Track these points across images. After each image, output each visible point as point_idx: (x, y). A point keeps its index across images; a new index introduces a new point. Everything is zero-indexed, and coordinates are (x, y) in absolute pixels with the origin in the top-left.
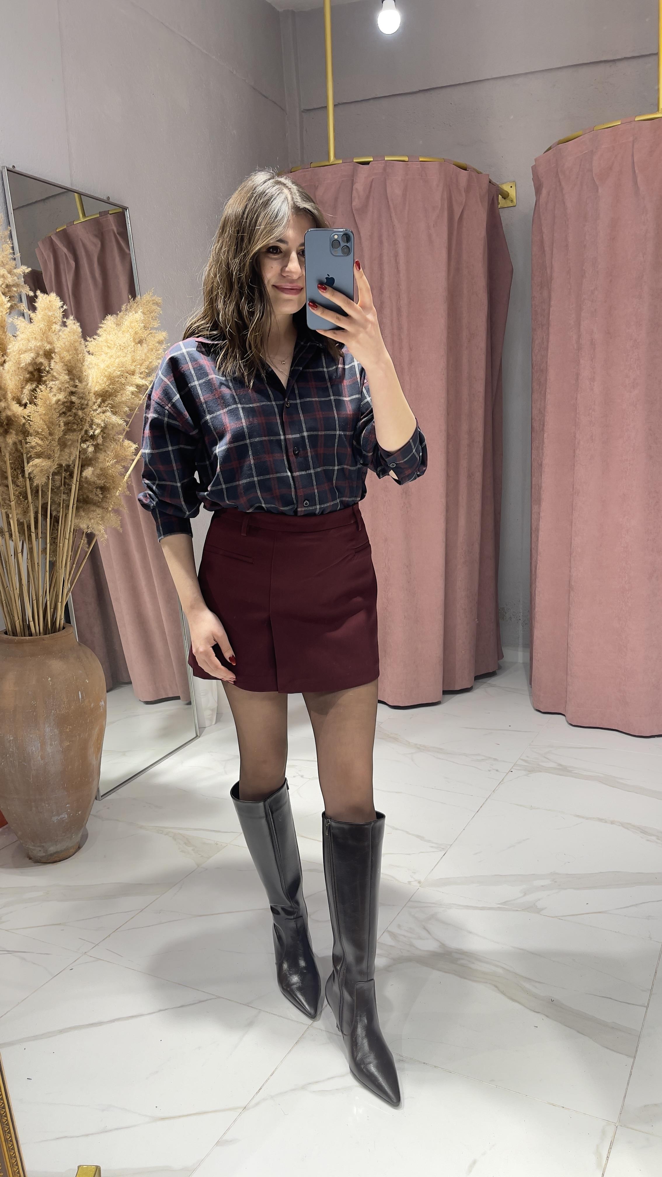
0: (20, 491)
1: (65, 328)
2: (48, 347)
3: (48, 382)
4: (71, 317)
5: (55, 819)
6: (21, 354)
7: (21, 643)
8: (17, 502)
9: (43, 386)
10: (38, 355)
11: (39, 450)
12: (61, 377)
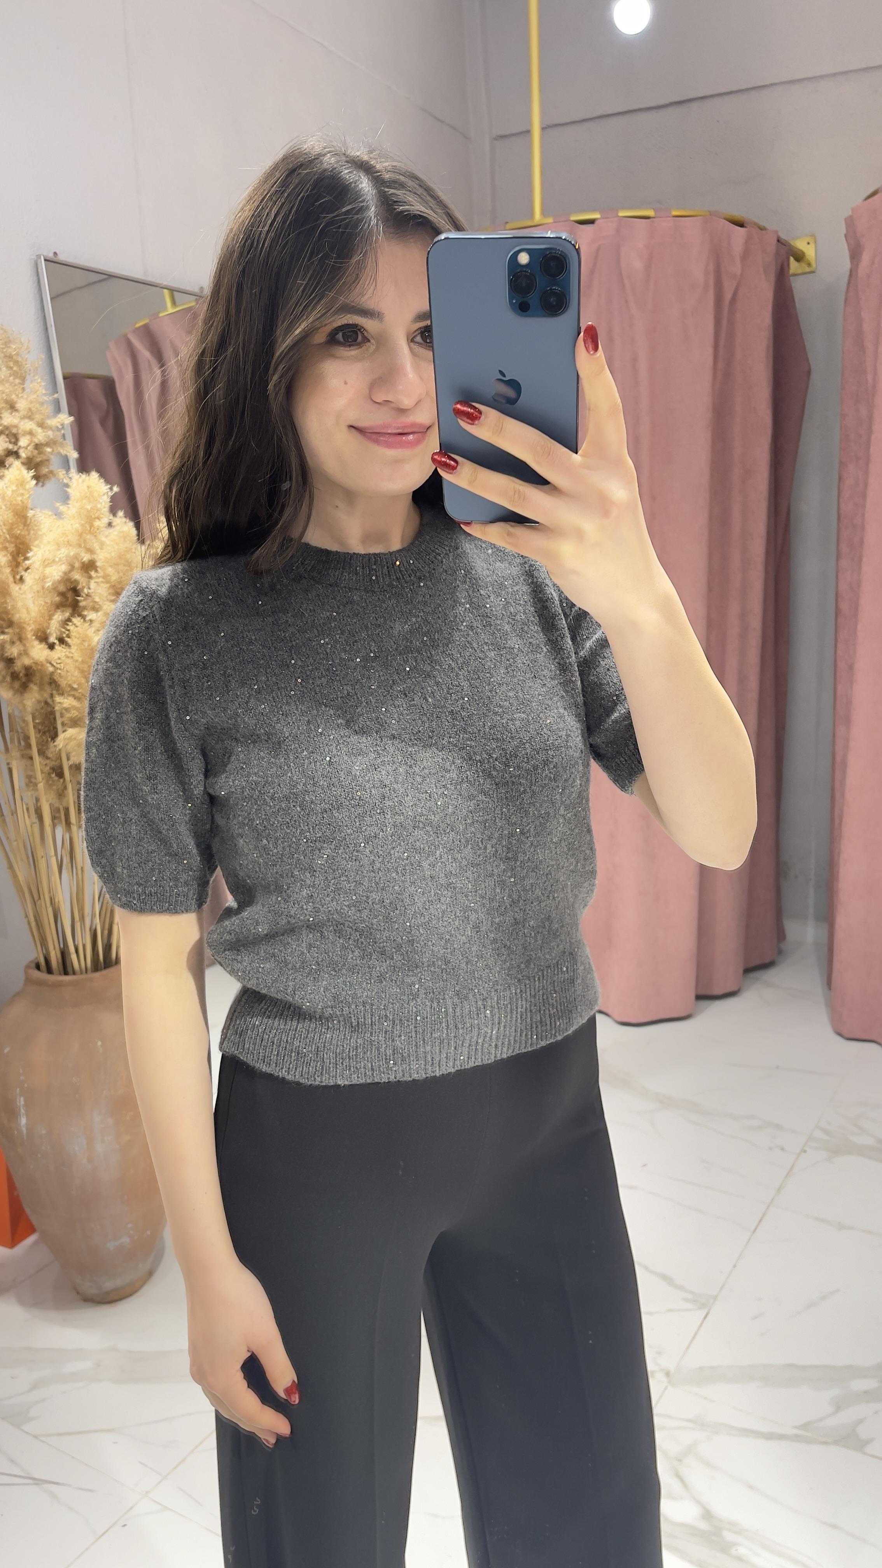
0: (51, 765)
1: (111, 530)
2: (86, 558)
3: (85, 613)
4: (121, 514)
5: (111, 1245)
6: (46, 566)
7: (57, 985)
8: (47, 781)
9: (79, 619)
10: (72, 567)
11: (75, 715)
12: (105, 607)
